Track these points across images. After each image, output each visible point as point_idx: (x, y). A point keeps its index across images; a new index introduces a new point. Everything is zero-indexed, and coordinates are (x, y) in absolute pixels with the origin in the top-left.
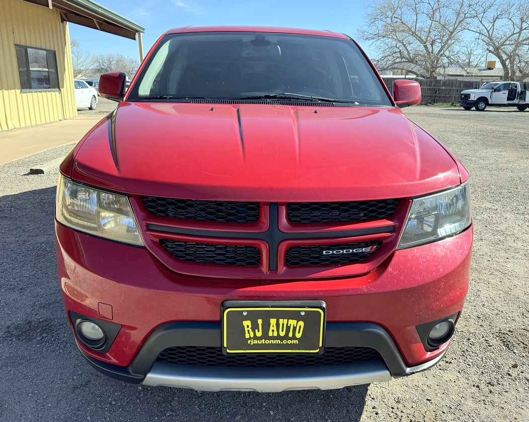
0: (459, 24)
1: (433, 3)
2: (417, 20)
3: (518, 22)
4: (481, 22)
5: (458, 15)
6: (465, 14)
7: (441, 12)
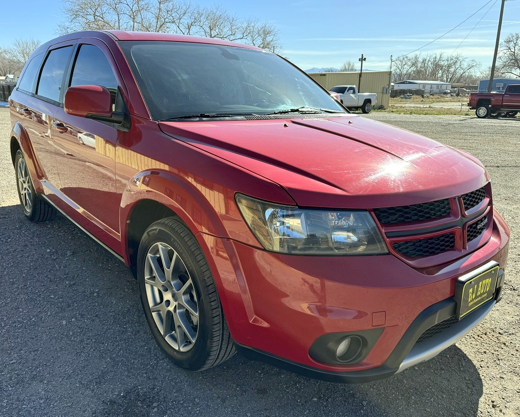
0: (160, 28)
1: (132, 5)
2: (119, 20)
3: (208, 30)
4: (178, 27)
5: (158, 19)
6: (165, 19)
7: (142, 15)
